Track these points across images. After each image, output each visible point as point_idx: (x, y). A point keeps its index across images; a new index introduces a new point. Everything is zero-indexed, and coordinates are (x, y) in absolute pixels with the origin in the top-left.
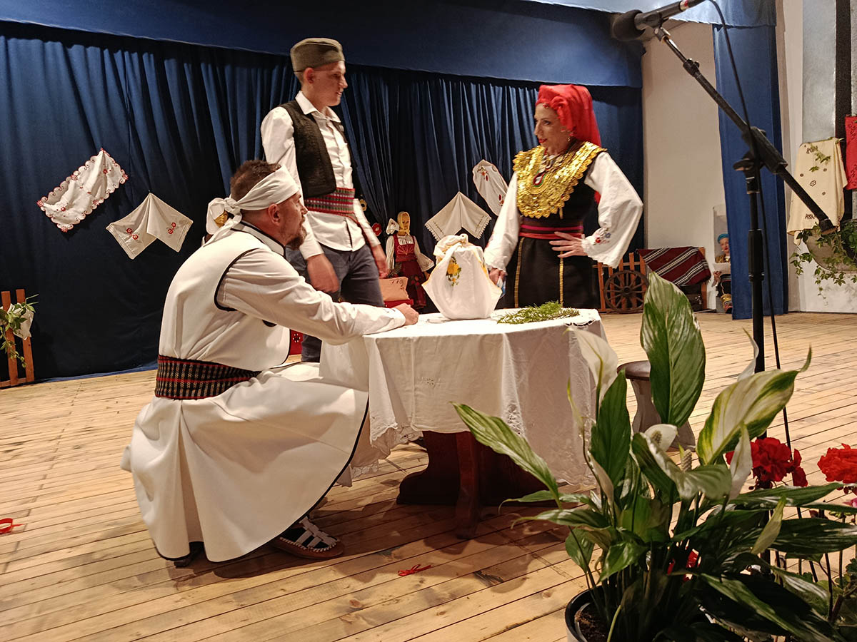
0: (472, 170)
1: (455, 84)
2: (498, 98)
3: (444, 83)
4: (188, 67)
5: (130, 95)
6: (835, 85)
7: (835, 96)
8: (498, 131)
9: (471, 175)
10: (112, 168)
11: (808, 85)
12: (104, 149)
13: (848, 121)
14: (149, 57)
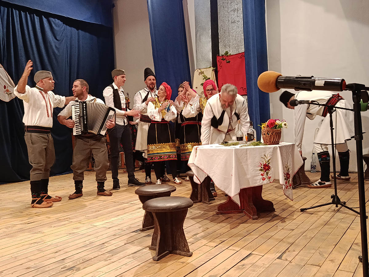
6: (211, 36)
7: (211, 43)
11: (198, 35)
13: (218, 58)
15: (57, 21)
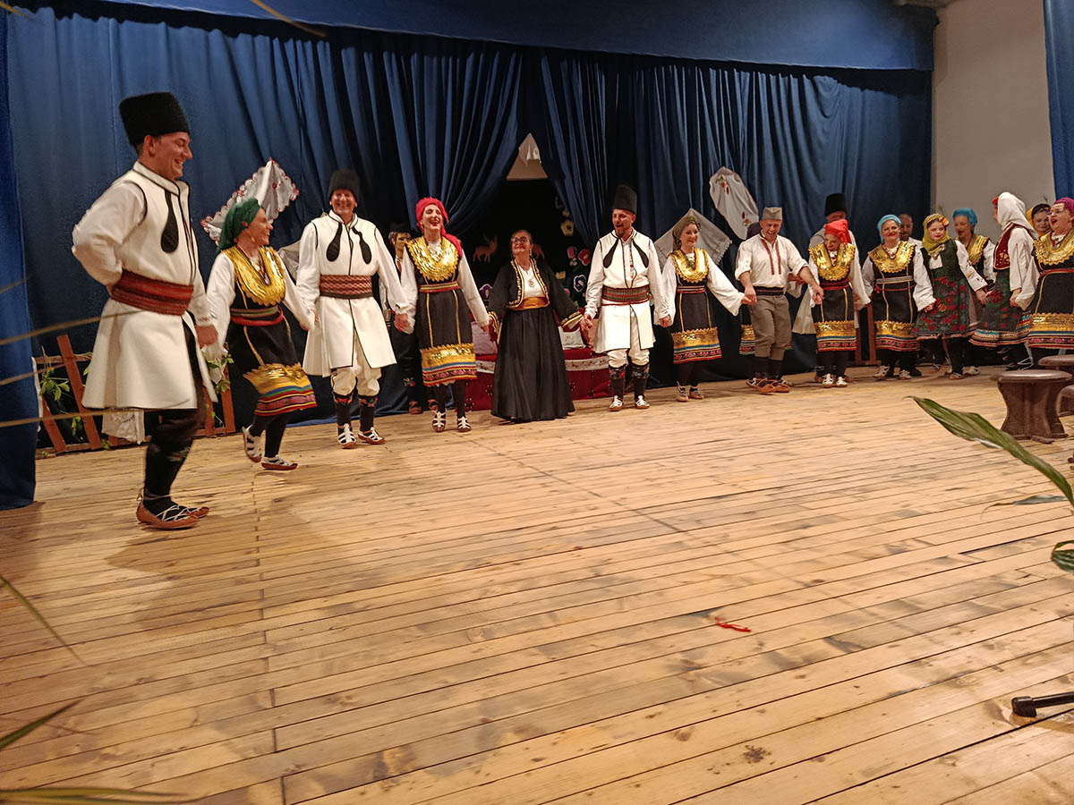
0: (709, 180)
1: (689, 71)
2: (744, 87)
3: (676, 70)
4: (368, 56)
5: (302, 93)
8: (743, 129)
9: (707, 187)
10: (282, 182)
12: (273, 159)
14: (325, 46)
15: (829, 80)
